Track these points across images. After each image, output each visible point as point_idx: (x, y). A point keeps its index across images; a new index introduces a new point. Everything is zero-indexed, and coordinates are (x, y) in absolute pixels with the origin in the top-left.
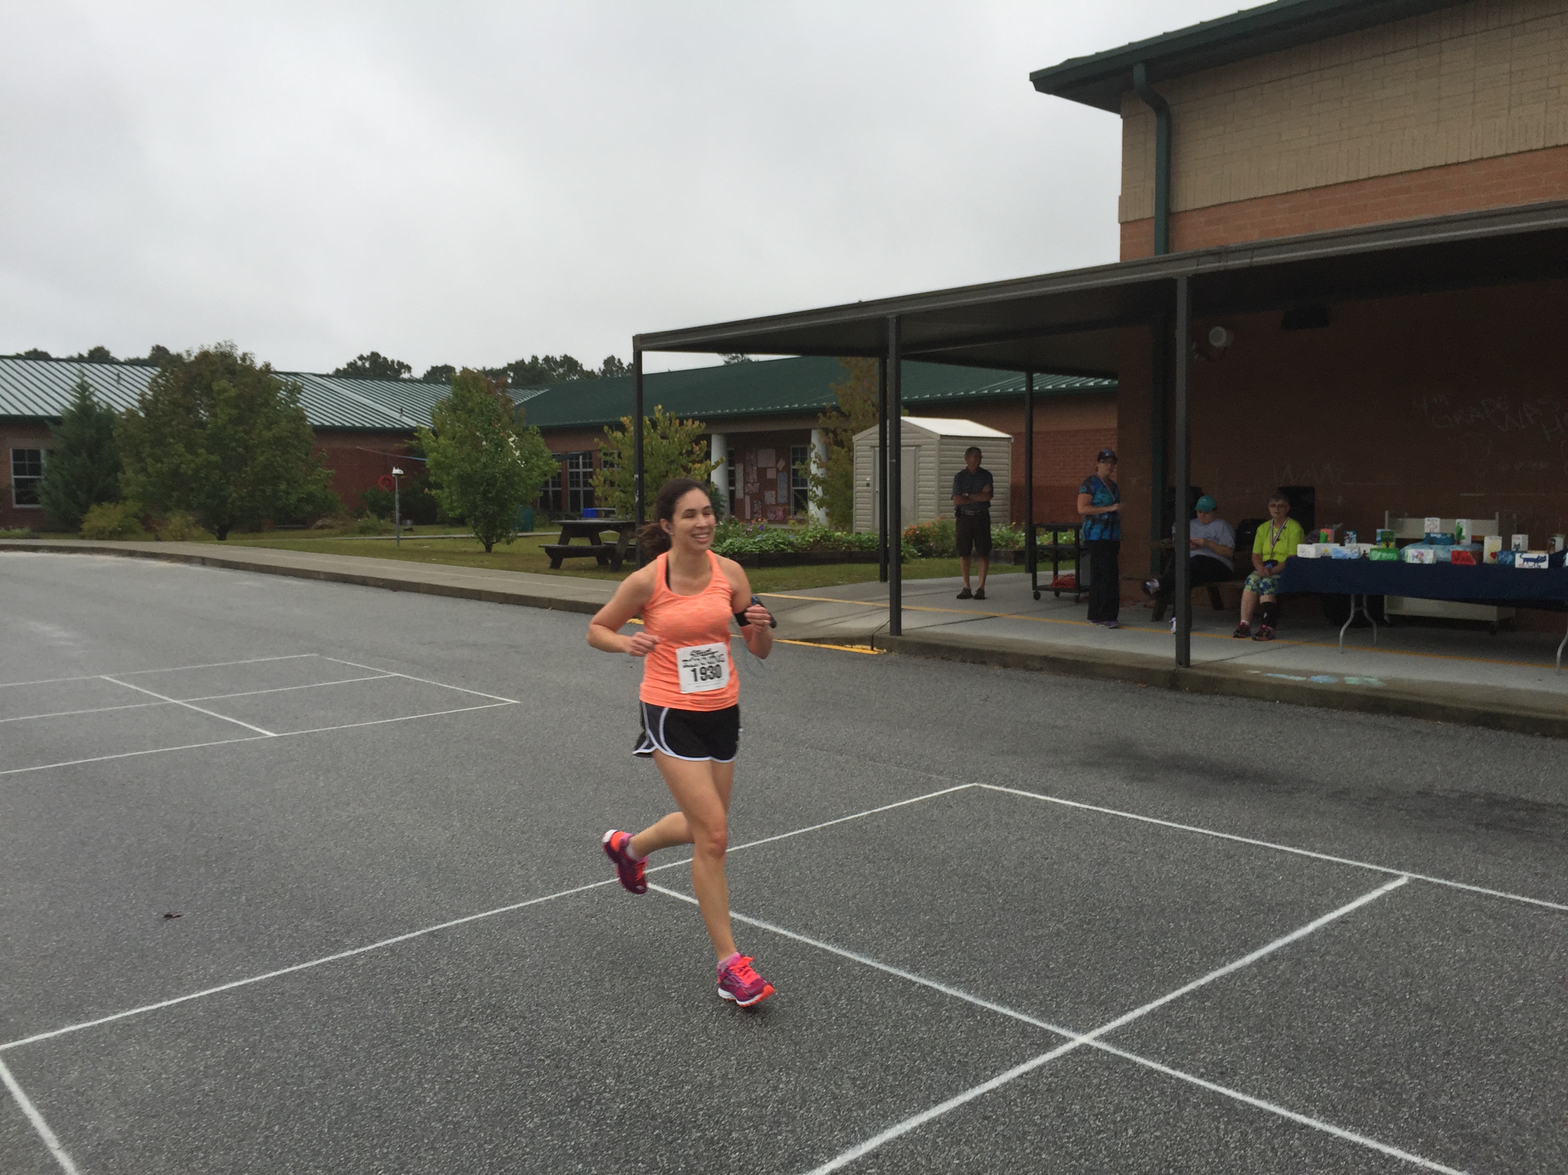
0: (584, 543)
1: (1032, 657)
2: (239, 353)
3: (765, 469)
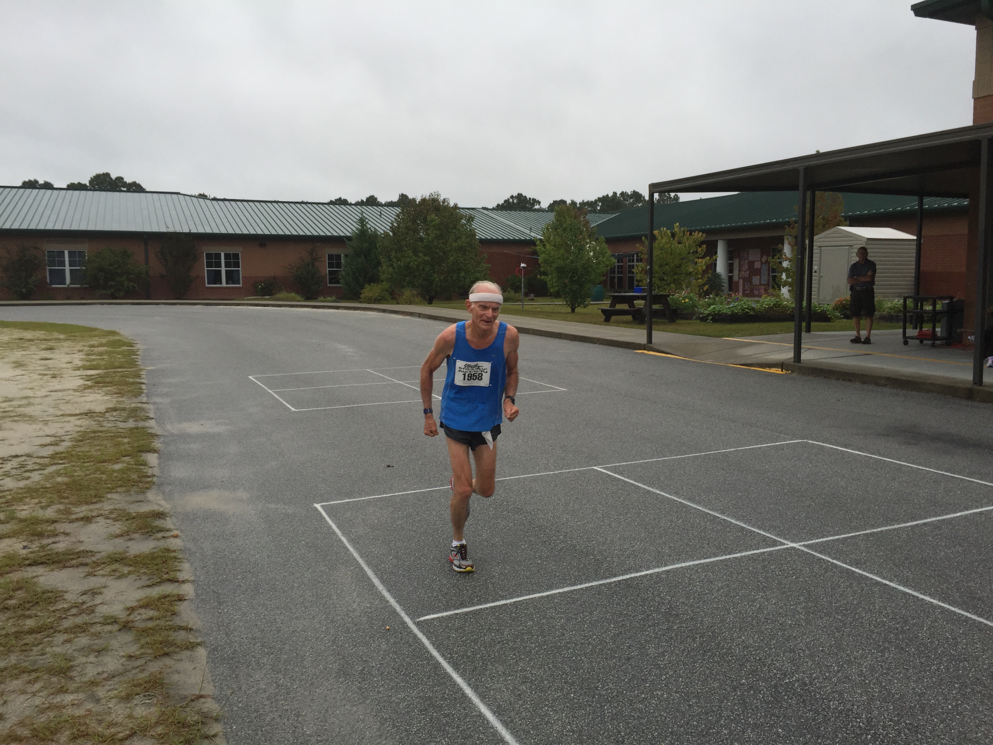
0: (624, 307)
1: (880, 378)
2: (441, 199)
3: (754, 262)
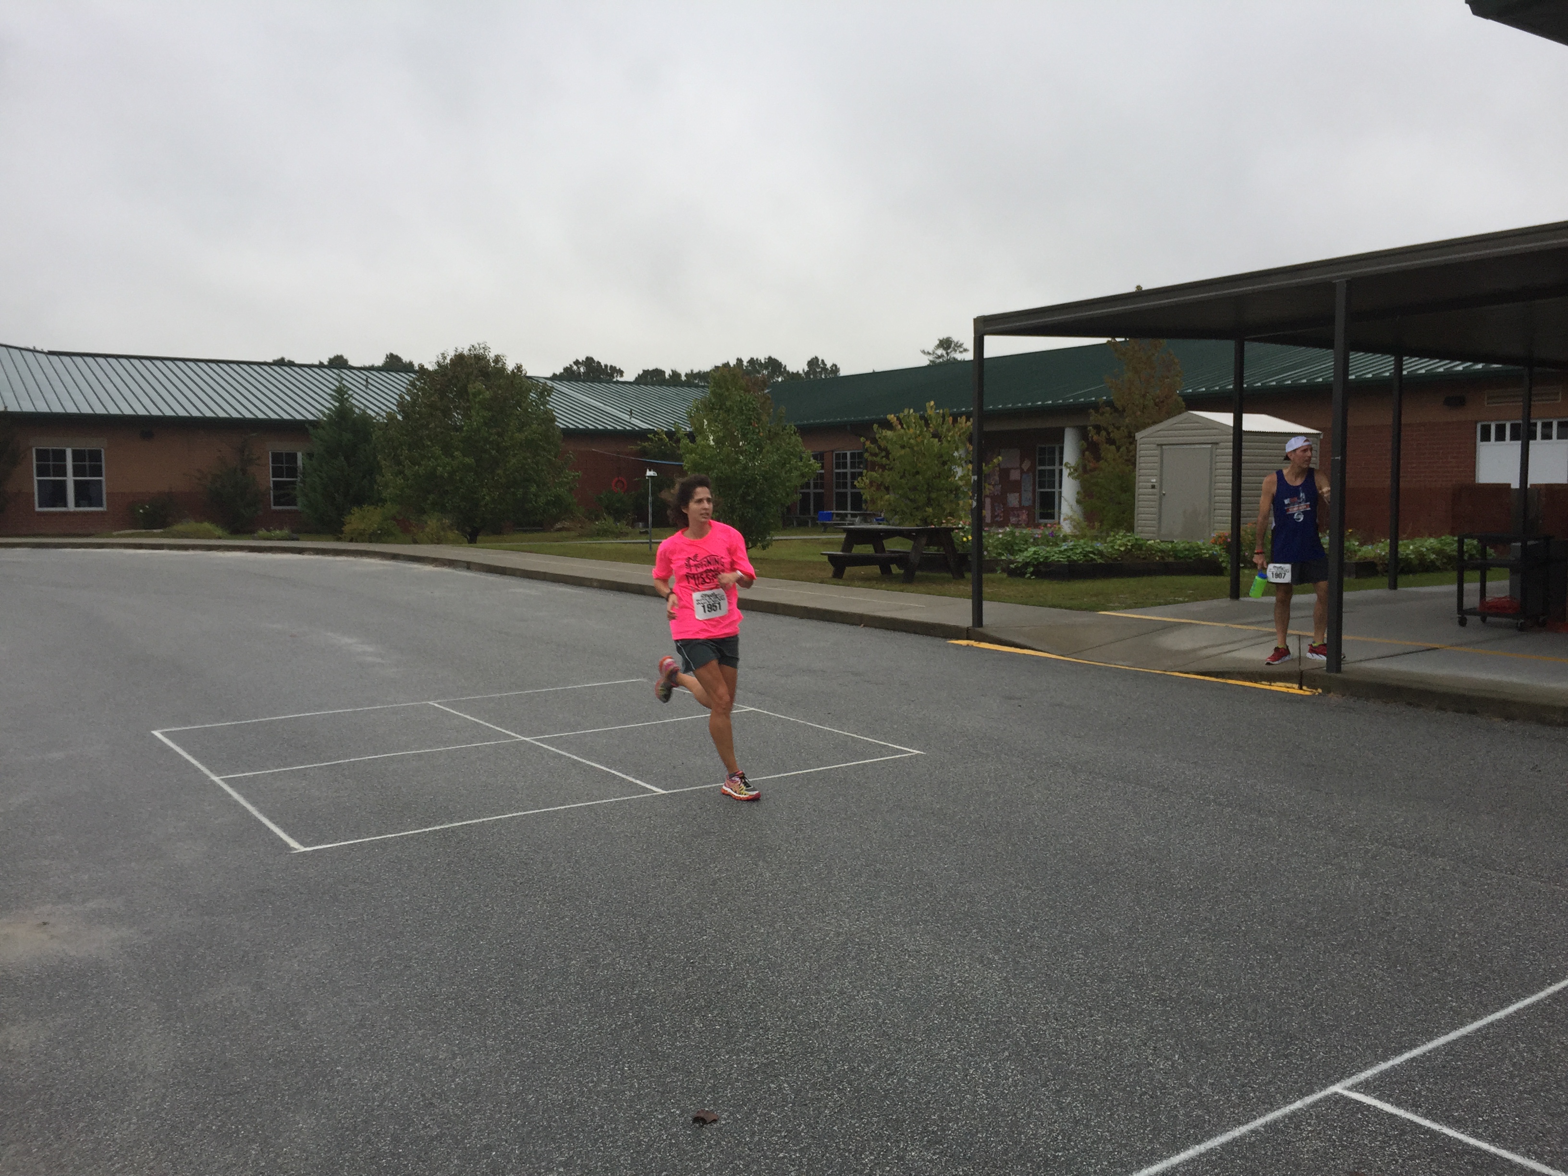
0: (868, 549)
2: (491, 355)
3: (1008, 470)
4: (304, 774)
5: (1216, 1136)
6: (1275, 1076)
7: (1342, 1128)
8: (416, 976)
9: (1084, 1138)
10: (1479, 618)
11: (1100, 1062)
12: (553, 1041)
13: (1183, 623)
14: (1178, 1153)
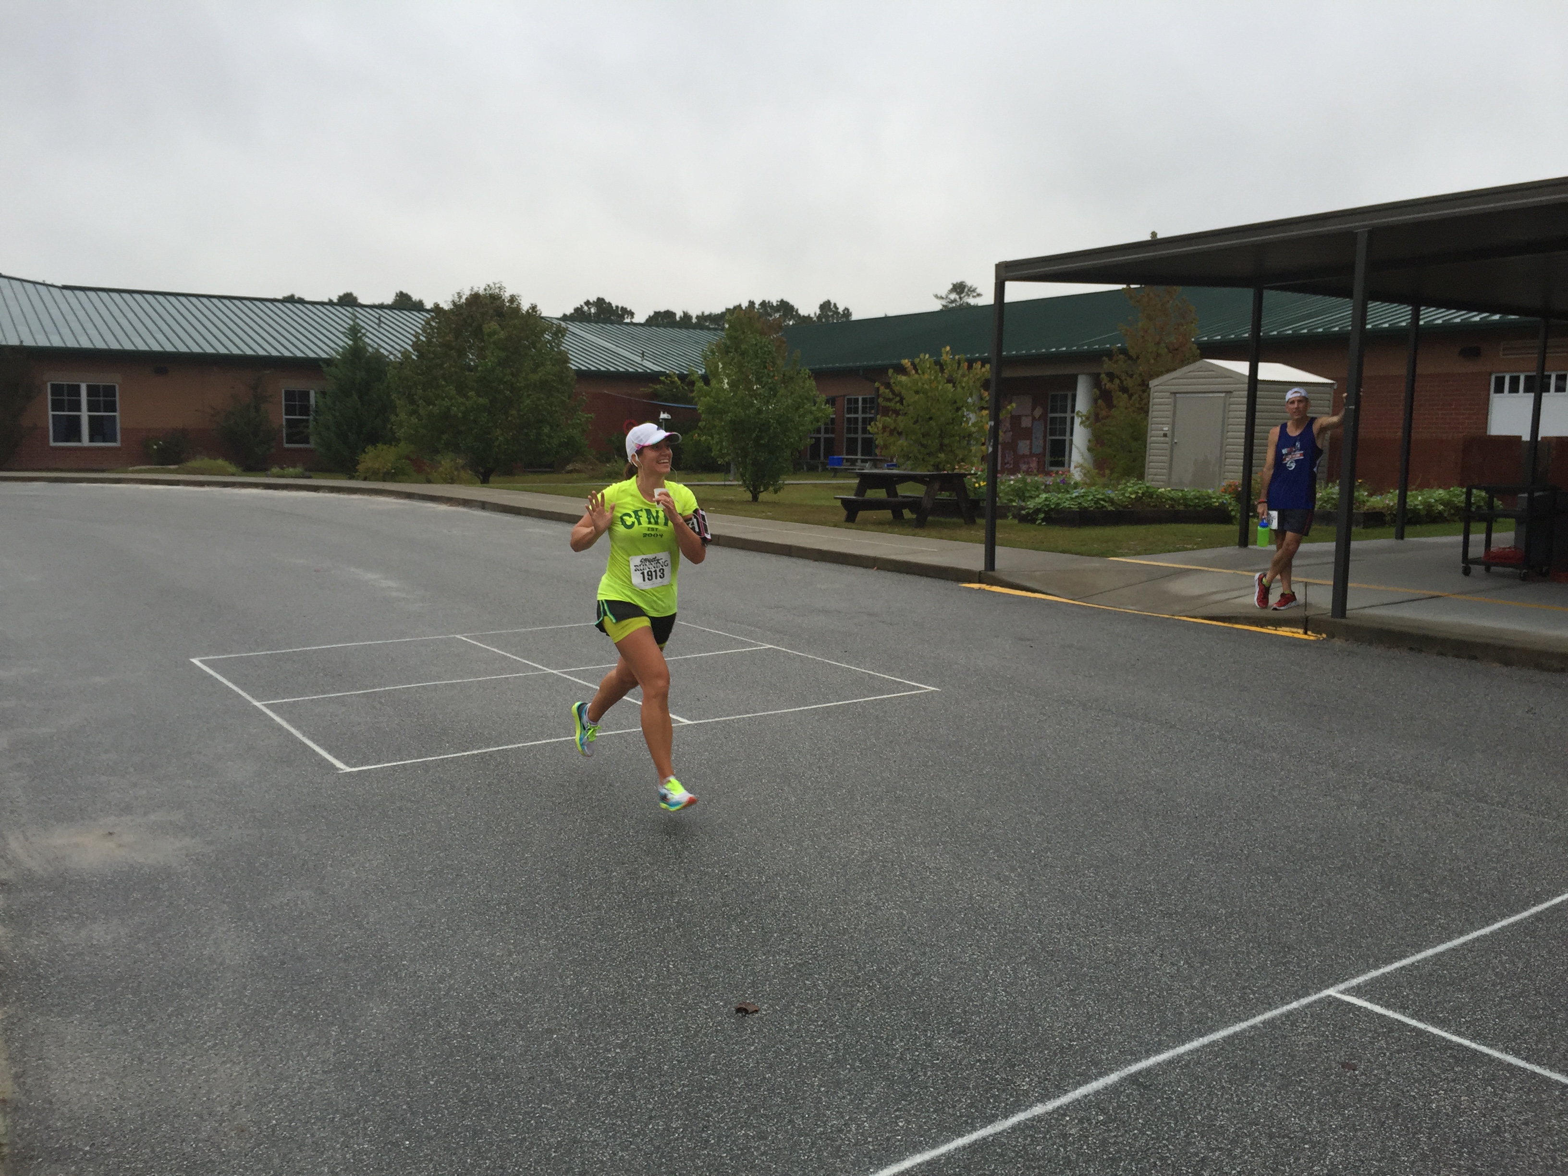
0: (880, 494)
2: (507, 295)
3: (1020, 417)
4: (341, 701)
5: (1218, 1030)
6: (1273, 980)
7: (1335, 1026)
8: (468, 883)
9: (1097, 1031)
10: (1483, 567)
11: (1111, 966)
12: (601, 941)
13: (1191, 570)
14: (1183, 1044)
